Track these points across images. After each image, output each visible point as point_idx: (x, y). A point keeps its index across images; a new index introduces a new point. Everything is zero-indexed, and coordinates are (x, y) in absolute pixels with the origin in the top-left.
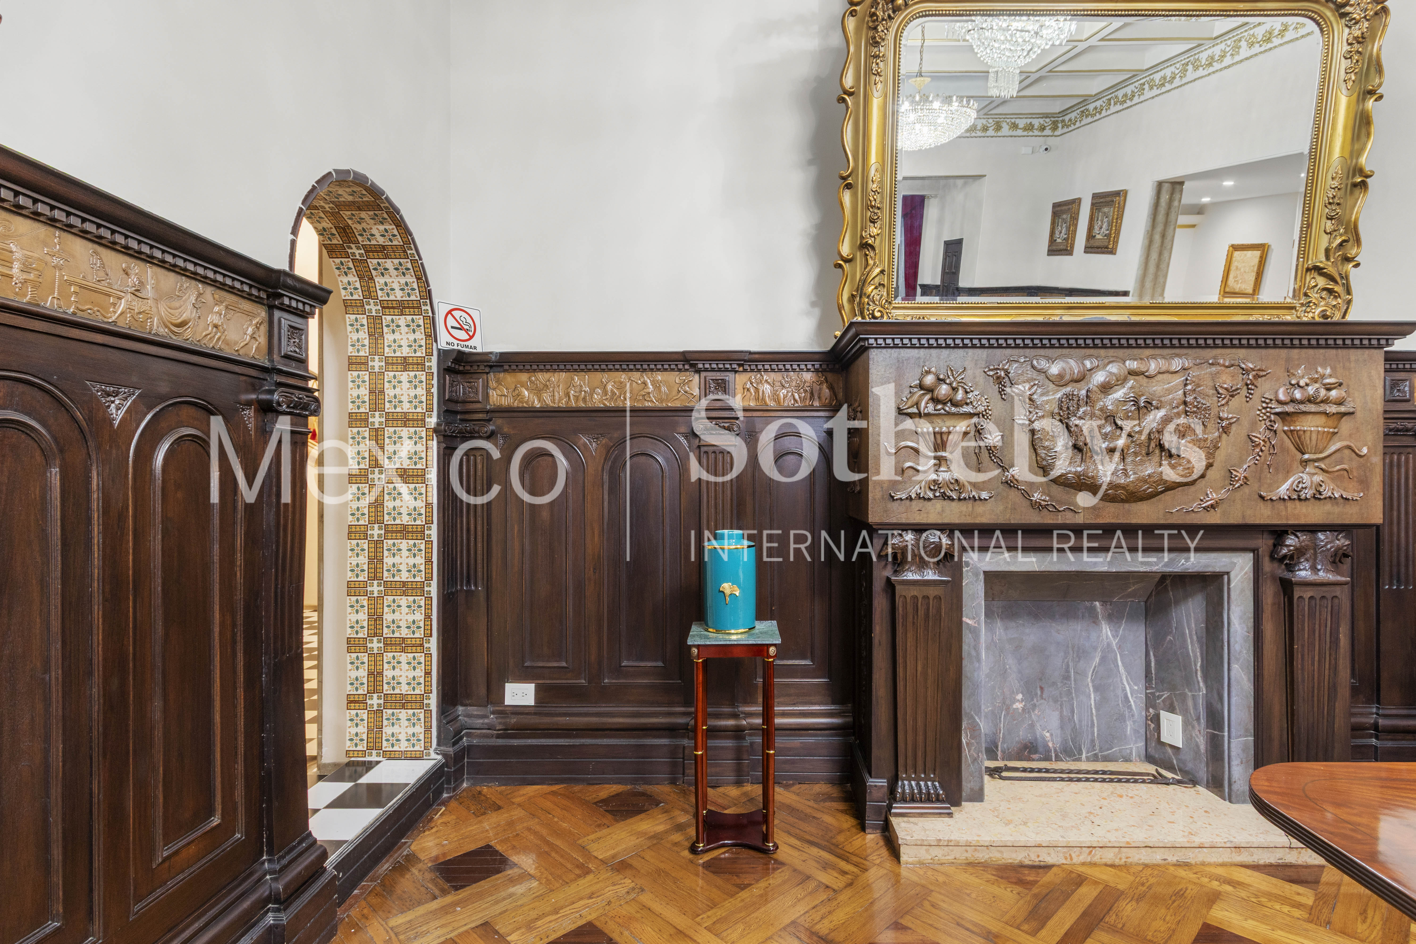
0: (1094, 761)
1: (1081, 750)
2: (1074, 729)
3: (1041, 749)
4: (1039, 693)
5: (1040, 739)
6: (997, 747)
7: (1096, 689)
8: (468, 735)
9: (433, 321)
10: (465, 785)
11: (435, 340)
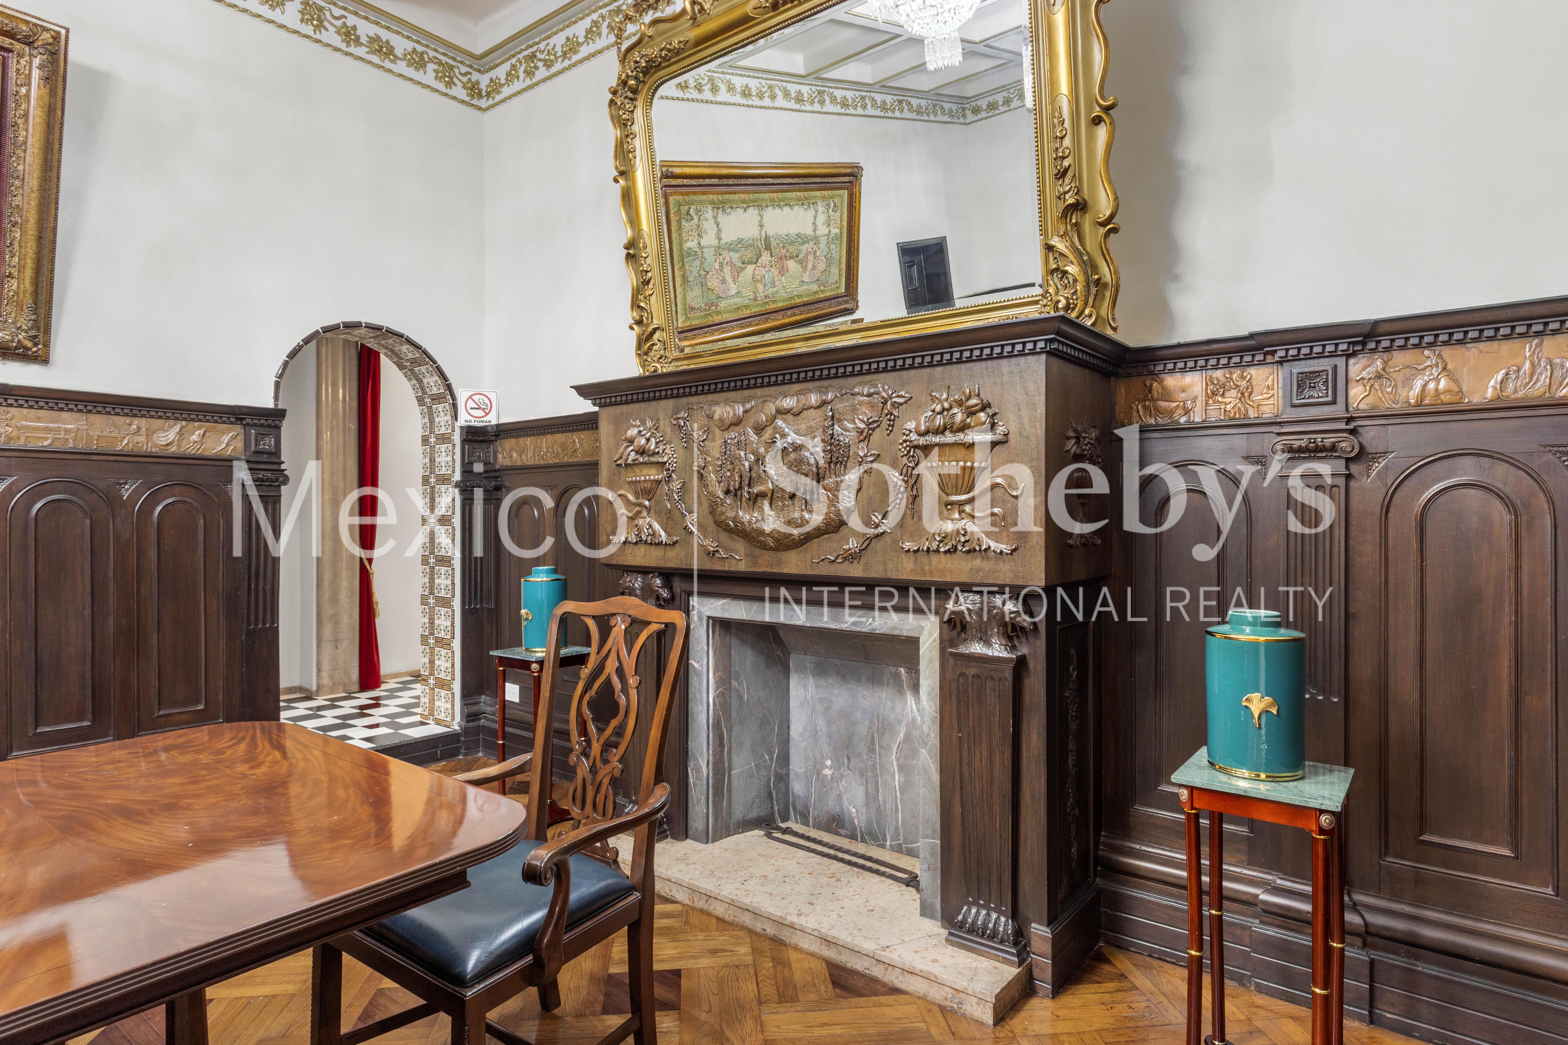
0: (898, 852)
1: (885, 836)
2: (878, 810)
3: (847, 825)
4: (846, 762)
5: (847, 814)
6: (809, 813)
7: (901, 769)
8: (485, 718)
9: (455, 406)
10: (480, 754)
11: (456, 419)
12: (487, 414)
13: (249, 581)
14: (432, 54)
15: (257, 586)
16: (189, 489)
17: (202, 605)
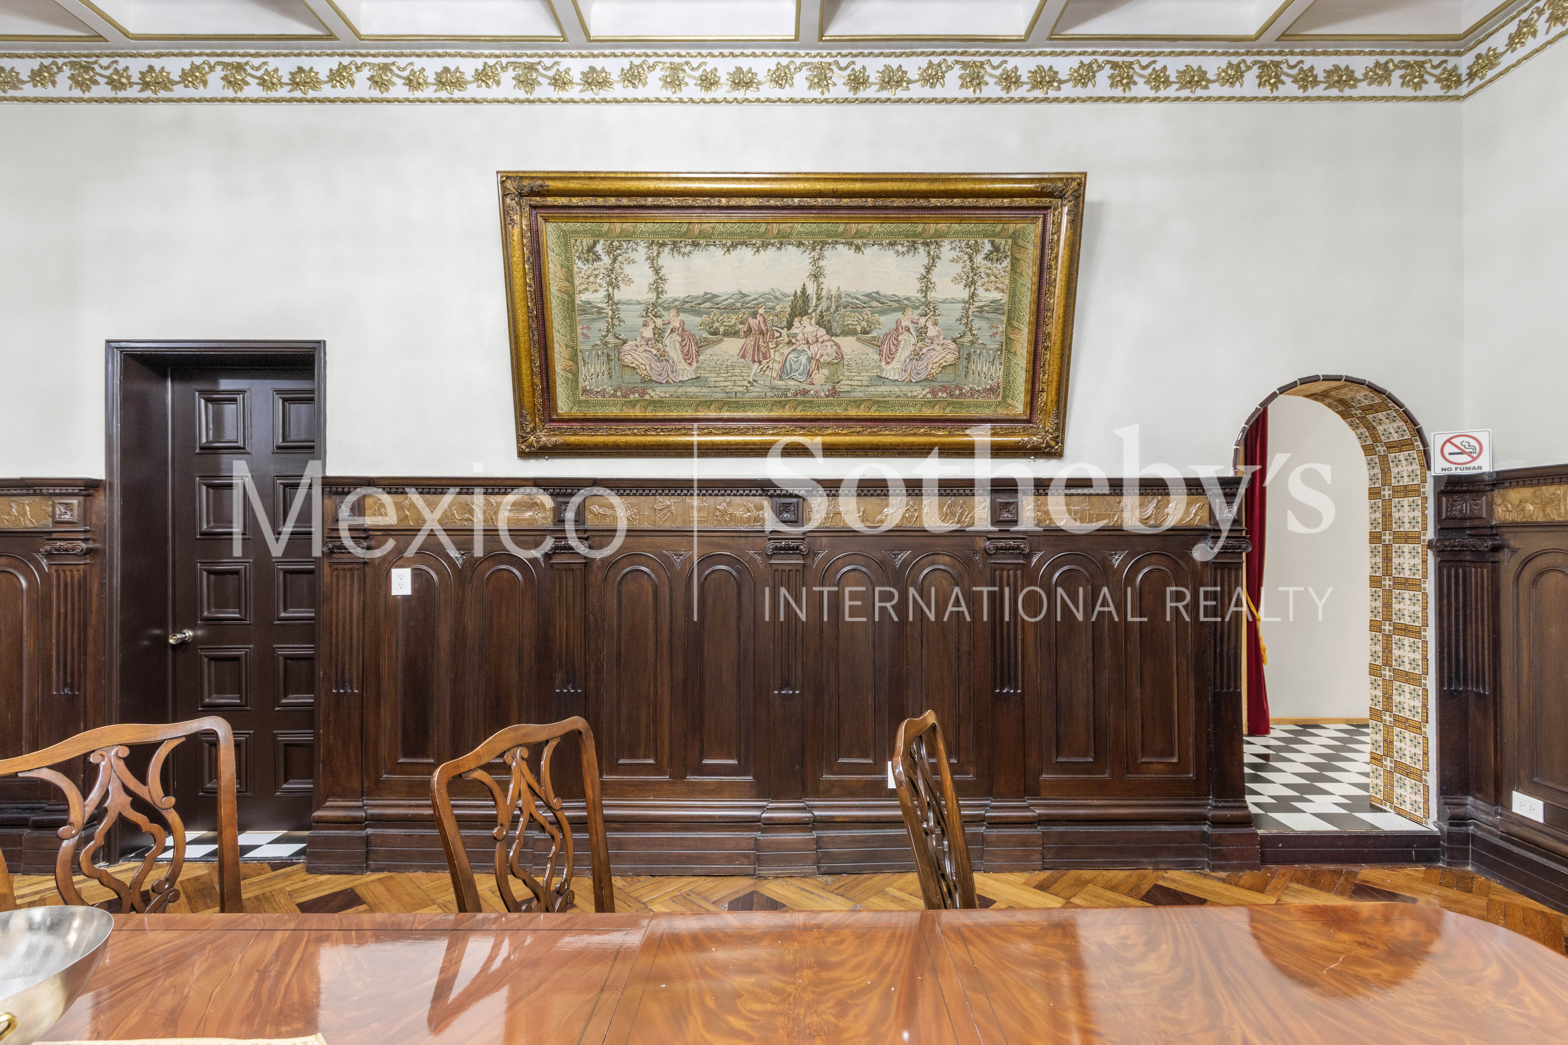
9: (1426, 453)
10: (1469, 868)
11: (1429, 468)
12: (1474, 459)
13: (1215, 645)
14: (1397, 59)
15: (1222, 651)
16: (1163, 557)
17: (1175, 665)
